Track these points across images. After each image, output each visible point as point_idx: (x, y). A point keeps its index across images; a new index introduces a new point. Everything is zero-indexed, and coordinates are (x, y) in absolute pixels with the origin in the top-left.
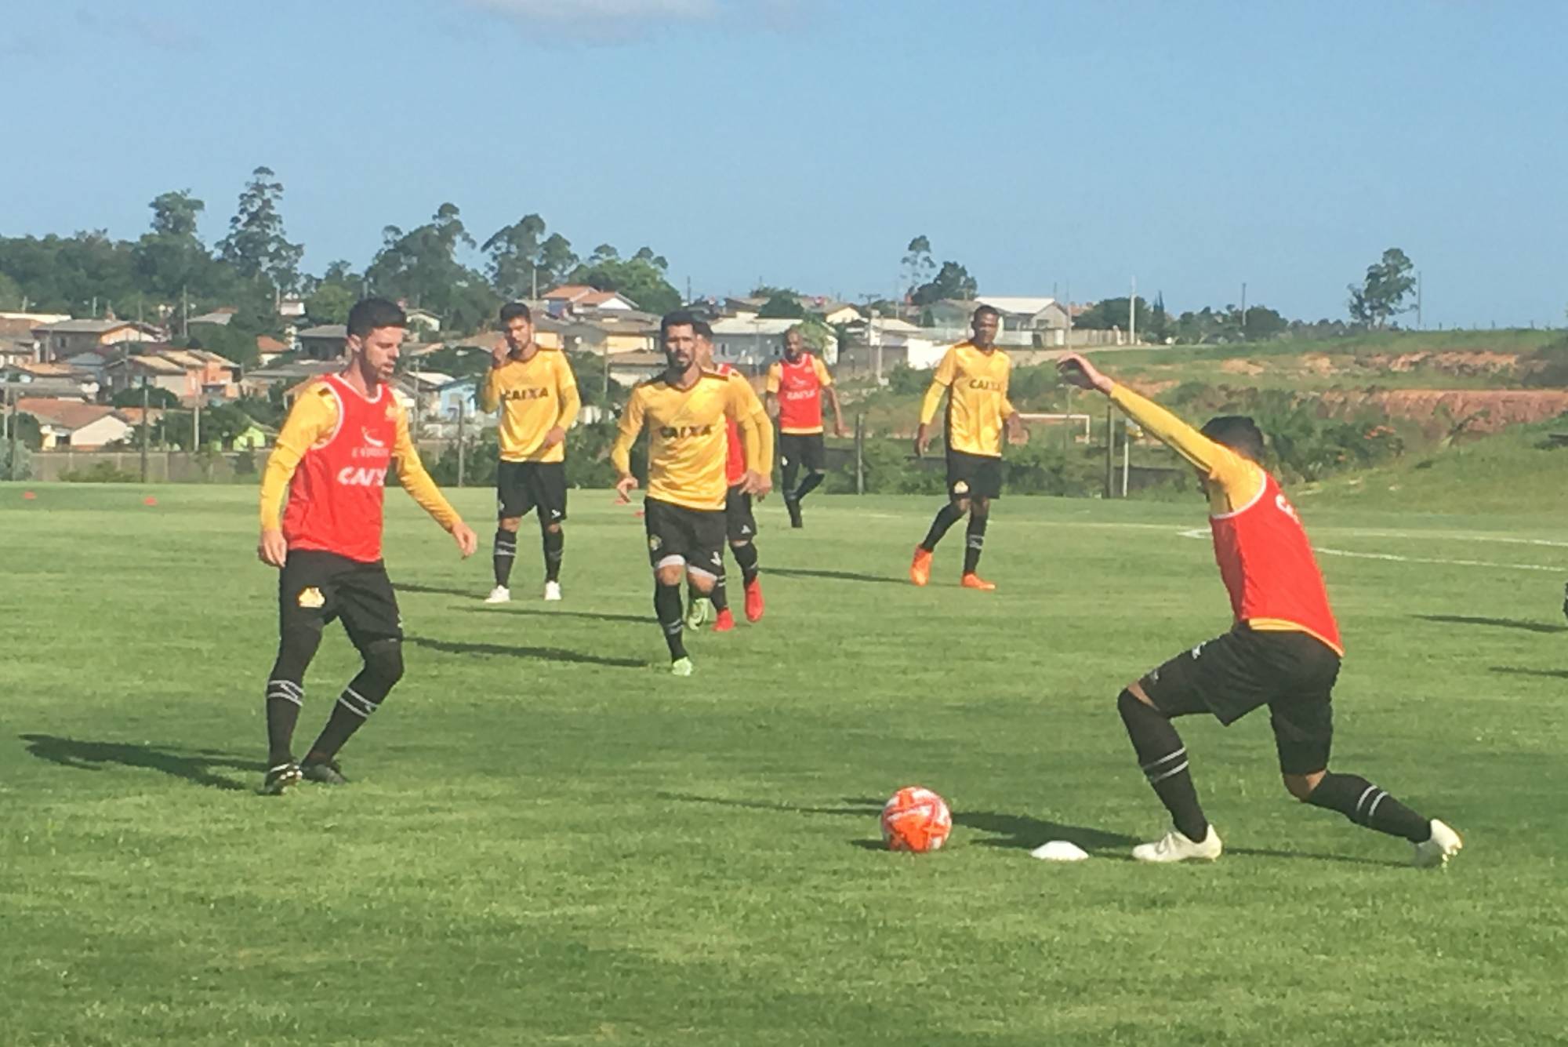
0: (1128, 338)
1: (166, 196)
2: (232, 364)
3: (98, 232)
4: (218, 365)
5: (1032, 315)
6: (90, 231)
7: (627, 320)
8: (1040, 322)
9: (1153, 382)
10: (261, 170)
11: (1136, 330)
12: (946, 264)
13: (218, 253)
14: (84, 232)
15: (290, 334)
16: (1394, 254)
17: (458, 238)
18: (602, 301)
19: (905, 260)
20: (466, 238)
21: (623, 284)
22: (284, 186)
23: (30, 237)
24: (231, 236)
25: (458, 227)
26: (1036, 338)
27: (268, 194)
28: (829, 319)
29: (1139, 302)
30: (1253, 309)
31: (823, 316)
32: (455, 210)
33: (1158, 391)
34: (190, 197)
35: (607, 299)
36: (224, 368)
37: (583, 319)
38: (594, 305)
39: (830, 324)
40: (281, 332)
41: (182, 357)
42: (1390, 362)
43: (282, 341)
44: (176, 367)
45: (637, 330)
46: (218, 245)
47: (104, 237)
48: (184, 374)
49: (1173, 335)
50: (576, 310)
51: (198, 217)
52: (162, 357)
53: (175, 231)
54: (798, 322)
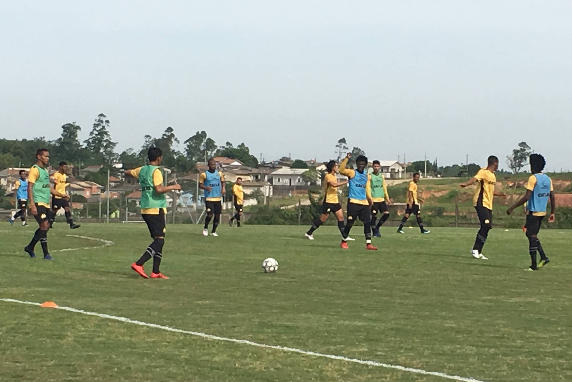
0: (424, 175)
1: (67, 124)
2: (100, 186)
3: (41, 138)
4: (96, 187)
5: (389, 167)
6: (38, 138)
7: (242, 169)
8: (392, 169)
9: (438, 191)
10: (101, 115)
11: (427, 172)
12: (354, 148)
13: (85, 145)
14: (37, 138)
15: (119, 175)
16: (523, 144)
17: (173, 140)
18: (231, 163)
19: (337, 146)
20: (176, 140)
21: (238, 156)
22: (110, 121)
23: (17, 140)
24: (90, 139)
25: (173, 135)
26: (391, 175)
27: (104, 124)
28: (317, 168)
29: (428, 162)
30: (470, 165)
31: (315, 167)
32: (172, 130)
33: (441, 195)
34: (76, 124)
35: (233, 162)
36: (98, 188)
37: (225, 169)
38: (228, 164)
39: (318, 170)
40: (116, 174)
41: (83, 184)
42: (524, 184)
43: (116, 178)
44: (81, 187)
45: (247, 173)
46: (85, 142)
47: (43, 140)
48: (83, 190)
49: (440, 174)
50: (223, 166)
51: (79, 132)
52: (76, 184)
53: (70, 137)
54: (308, 170)
